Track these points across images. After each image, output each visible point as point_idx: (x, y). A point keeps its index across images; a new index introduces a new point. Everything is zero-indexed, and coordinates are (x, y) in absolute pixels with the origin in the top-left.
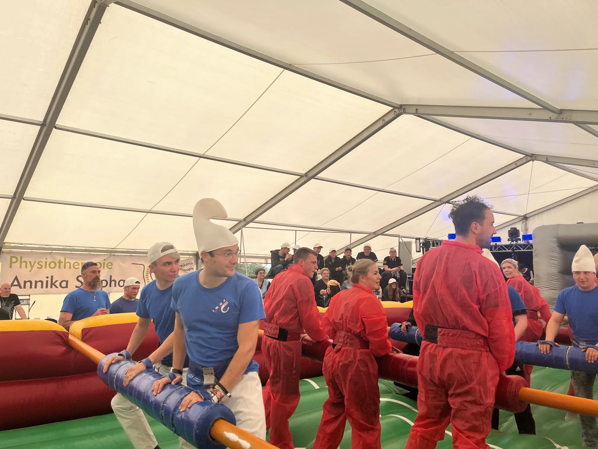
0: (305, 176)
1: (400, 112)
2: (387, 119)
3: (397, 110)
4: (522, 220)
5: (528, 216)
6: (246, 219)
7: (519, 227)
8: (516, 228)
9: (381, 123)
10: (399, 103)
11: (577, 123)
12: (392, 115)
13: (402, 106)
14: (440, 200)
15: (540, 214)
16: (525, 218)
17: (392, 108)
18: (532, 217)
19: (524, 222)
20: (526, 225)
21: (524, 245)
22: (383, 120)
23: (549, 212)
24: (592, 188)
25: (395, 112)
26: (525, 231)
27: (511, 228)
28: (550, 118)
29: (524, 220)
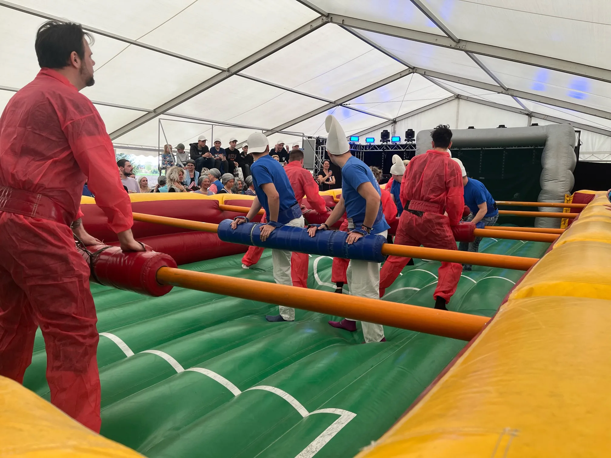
0: (227, 71)
1: (328, 20)
2: (315, 25)
3: (324, 18)
4: (392, 124)
5: (397, 120)
6: (156, 110)
7: (389, 129)
8: (387, 130)
9: (308, 29)
10: (327, 11)
11: (467, 52)
12: (320, 22)
13: (330, 15)
14: (335, 102)
15: (406, 119)
16: (394, 122)
17: (321, 15)
18: (400, 121)
19: (394, 126)
20: (394, 128)
21: (392, 145)
22: (311, 26)
23: (413, 117)
24: (448, 99)
25: (322, 19)
26: (393, 133)
27: (384, 130)
28: (451, 45)
29: (394, 124)
